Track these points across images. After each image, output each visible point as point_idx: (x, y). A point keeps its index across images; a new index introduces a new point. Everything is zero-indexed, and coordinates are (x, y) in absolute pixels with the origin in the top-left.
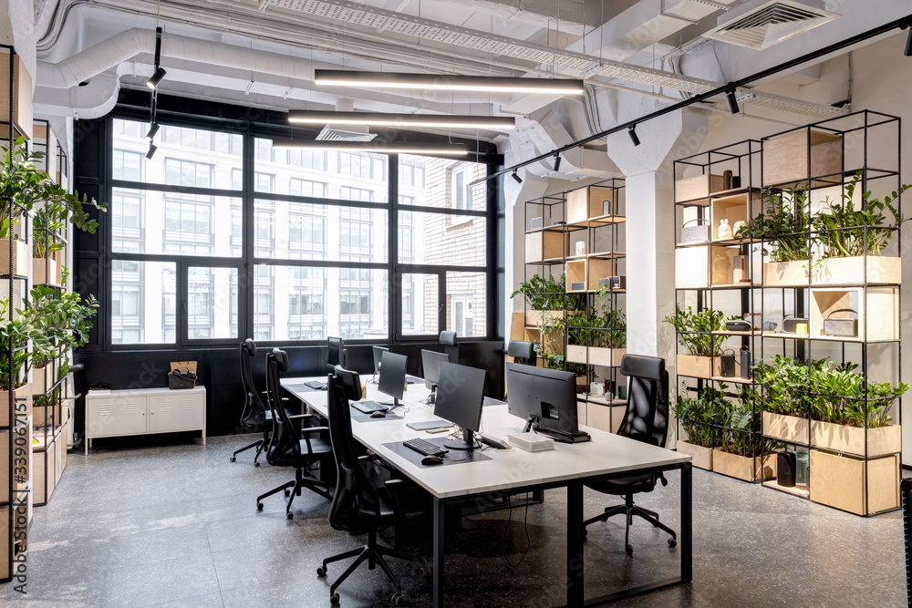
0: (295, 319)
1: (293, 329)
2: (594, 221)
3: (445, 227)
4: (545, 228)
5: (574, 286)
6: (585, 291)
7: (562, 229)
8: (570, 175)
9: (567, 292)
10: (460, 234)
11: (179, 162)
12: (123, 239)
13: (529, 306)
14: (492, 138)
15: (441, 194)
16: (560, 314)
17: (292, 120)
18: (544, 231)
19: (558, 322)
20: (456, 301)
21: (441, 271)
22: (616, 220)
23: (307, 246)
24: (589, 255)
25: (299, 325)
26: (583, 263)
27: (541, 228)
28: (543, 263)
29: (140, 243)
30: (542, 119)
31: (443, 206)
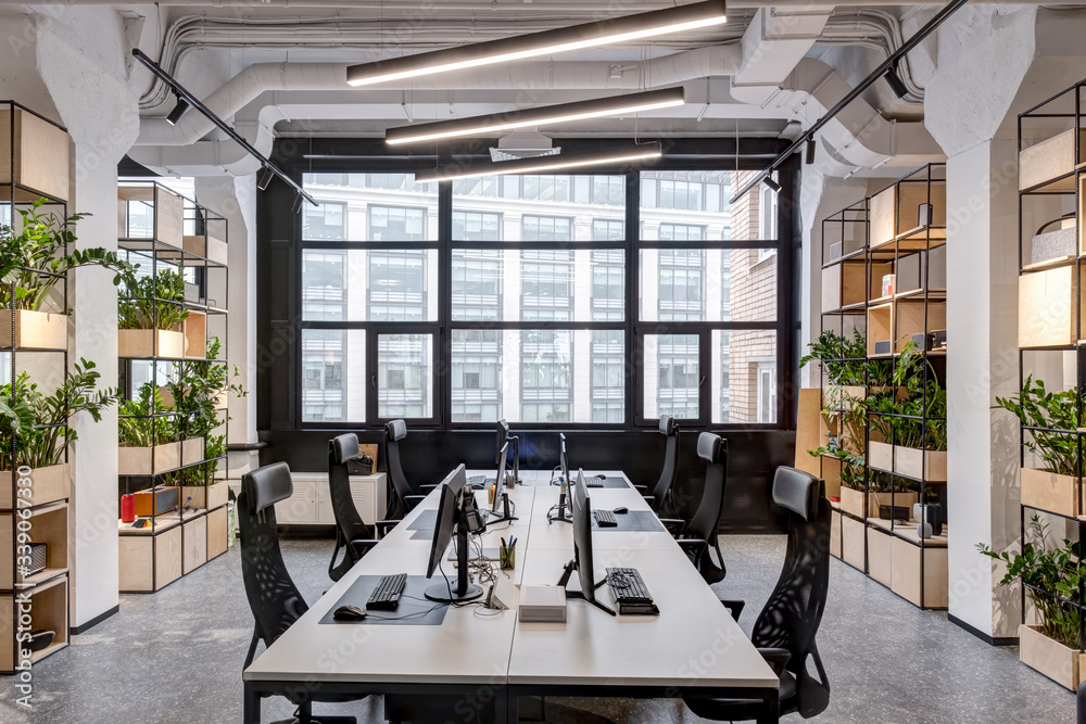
0: (666, 393)
1: (663, 406)
2: (903, 239)
3: (747, 269)
4: (845, 256)
5: (880, 347)
6: (890, 354)
7: (863, 256)
8: (880, 168)
9: (869, 356)
10: (763, 277)
11: (537, 219)
12: (466, 306)
13: (826, 377)
14: (781, 131)
15: (745, 222)
16: (858, 392)
17: (392, 142)
18: (843, 262)
19: (856, 405)
20: (763, 371)
21: (703, 330)
22: (935, 233)
23: (682, 305)
24: (897, 296)
25: (671, 401)
26: (887, 310)
27: (839, 259)
28: (842, 313)
29: (498, 310)
30: (814, 88)
31: (746, 237)
